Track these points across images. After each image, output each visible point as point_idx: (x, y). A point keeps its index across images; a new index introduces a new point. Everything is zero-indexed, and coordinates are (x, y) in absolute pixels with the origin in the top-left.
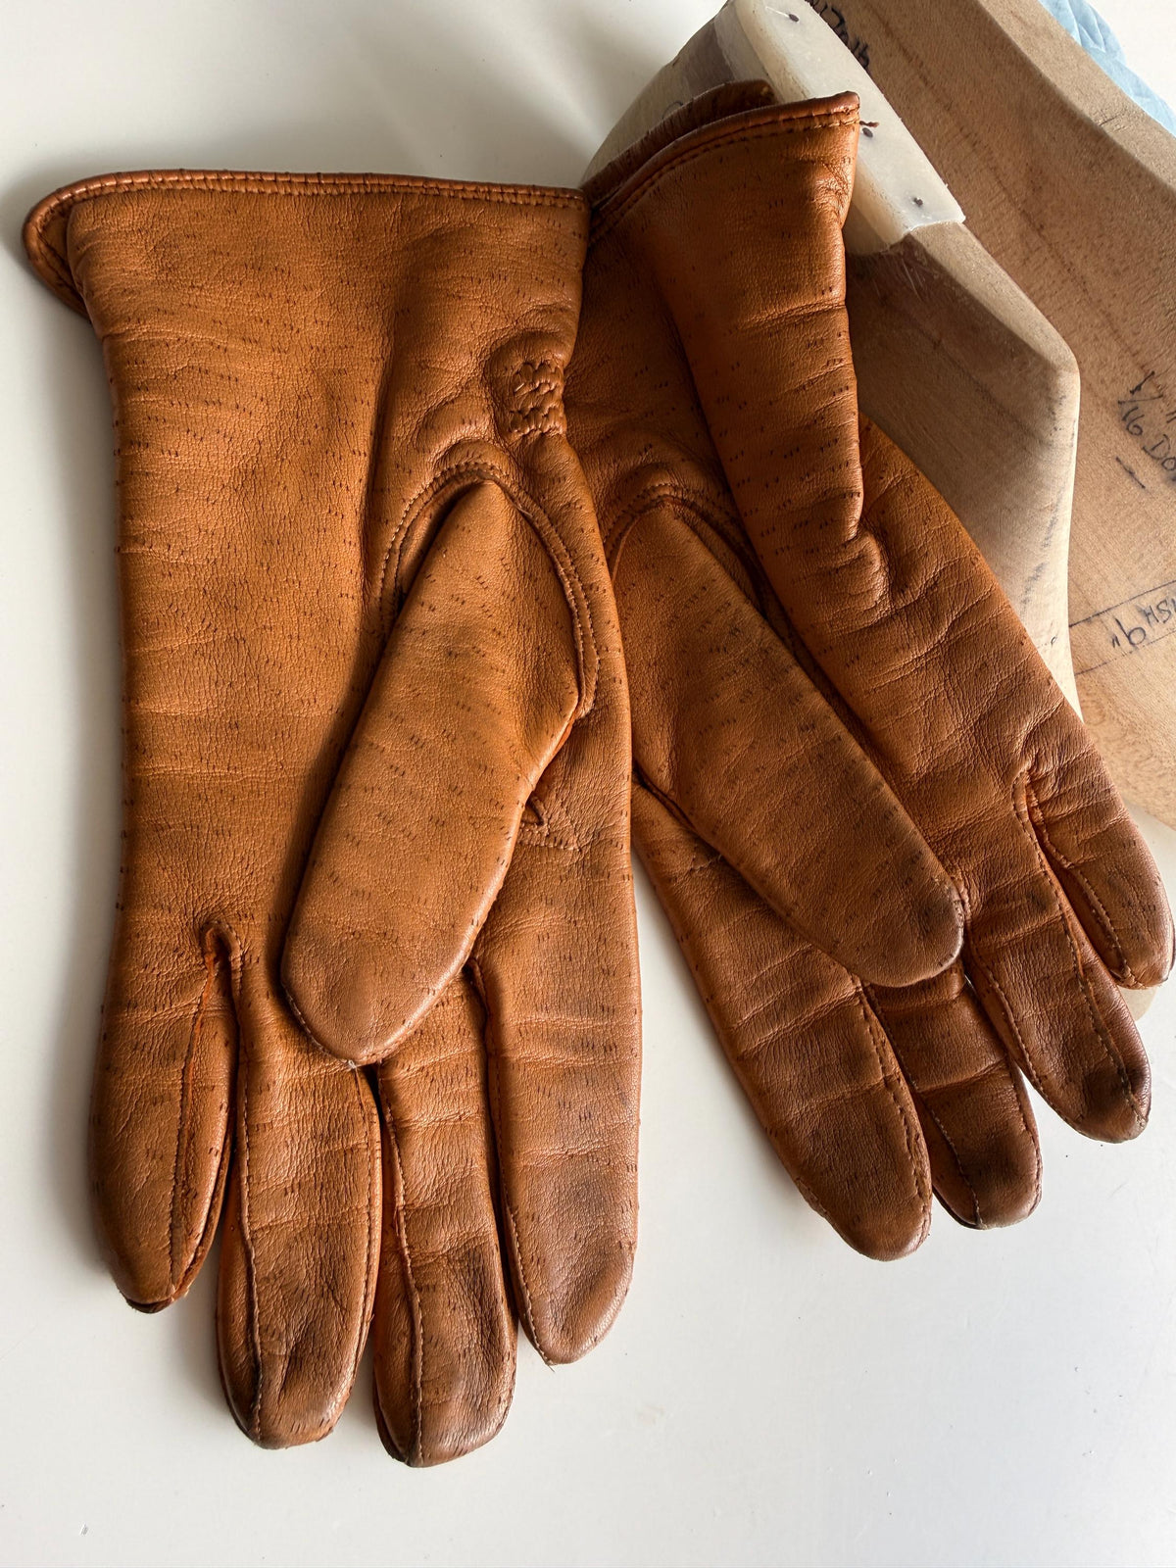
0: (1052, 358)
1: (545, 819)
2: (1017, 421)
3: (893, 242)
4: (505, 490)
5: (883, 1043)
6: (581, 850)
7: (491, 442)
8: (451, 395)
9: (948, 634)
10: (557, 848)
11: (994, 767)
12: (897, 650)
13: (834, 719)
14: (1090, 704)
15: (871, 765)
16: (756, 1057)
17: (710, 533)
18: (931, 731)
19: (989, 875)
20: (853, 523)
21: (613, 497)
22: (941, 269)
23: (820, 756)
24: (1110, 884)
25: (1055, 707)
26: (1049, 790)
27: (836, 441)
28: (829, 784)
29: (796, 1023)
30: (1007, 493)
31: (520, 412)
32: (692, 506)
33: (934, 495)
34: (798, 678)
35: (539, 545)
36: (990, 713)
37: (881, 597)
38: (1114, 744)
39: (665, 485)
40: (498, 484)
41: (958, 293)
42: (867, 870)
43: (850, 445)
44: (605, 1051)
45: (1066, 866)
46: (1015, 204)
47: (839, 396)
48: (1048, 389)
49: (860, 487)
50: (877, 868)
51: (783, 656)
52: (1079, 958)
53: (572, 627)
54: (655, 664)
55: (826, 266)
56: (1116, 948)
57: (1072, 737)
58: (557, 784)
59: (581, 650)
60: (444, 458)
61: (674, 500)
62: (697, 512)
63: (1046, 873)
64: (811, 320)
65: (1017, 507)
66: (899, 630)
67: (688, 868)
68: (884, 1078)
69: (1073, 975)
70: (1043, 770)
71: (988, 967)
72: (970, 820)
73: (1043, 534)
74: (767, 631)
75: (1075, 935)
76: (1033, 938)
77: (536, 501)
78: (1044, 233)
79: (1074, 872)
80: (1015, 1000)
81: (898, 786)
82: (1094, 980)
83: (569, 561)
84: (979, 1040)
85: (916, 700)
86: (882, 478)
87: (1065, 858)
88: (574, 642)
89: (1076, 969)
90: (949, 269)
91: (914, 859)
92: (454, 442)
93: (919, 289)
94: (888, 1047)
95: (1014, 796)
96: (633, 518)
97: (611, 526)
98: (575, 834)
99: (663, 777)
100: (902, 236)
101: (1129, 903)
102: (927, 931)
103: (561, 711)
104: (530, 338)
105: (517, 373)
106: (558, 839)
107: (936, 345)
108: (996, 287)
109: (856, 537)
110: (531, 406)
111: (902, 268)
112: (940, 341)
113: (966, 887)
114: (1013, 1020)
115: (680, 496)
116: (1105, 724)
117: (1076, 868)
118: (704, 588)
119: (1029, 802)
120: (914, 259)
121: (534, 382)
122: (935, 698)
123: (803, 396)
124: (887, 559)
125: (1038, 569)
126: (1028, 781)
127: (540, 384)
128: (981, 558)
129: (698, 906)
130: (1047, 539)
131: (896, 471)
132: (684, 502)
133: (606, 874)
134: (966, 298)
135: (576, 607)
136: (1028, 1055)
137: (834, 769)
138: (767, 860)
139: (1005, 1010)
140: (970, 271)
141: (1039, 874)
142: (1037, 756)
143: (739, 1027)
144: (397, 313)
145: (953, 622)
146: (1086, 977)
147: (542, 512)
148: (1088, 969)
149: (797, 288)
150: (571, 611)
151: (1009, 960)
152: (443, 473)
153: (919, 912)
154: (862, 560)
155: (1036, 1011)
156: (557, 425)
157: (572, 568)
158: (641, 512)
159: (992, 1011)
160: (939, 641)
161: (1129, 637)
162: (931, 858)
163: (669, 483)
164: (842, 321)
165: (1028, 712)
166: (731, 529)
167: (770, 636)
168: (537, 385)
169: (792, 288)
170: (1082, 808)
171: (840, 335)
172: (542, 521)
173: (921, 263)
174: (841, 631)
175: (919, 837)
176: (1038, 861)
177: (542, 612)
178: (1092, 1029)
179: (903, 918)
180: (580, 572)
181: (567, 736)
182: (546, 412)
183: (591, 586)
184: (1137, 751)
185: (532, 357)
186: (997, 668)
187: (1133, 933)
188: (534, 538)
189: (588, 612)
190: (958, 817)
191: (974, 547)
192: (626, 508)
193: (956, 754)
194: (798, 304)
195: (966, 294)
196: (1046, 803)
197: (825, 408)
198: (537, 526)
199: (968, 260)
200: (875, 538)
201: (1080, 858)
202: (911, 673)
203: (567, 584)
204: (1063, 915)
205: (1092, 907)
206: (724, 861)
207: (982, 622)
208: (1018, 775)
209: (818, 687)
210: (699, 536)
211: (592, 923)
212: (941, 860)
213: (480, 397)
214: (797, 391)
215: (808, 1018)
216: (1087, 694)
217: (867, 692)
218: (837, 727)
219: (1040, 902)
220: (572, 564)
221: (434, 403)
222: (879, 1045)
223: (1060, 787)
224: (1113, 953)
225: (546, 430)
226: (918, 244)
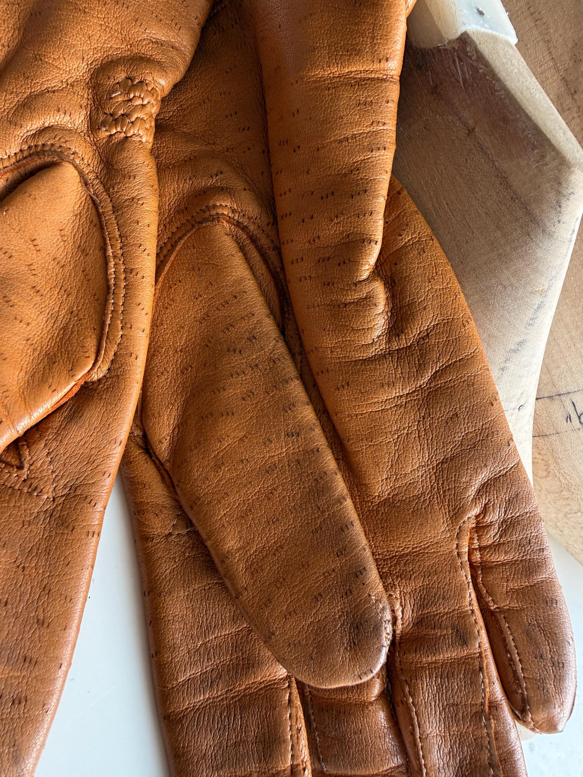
0: (569, 156)
1: (26, 466)
2: (526, 208)
3: (451, 38)
4: (81, 173)
5: (299, 730)
6: (54, 500)
7: (82, 134)
8: (55, 86)
9: (430, 381)
10: (30, 494)
11: (446, 507)
12: (383, 386)
13: (318, 431)
14: (540, 461)
15: (341, 480)
16: (181, 720)
17: (254, 254)
18: (397, 462)
19: (424, 600)
20: (367, 267)
21: (182, 207)
22: (487, 64)
23: (298, 462)
24: (528, 634)
25: (510, 466)
26: (491, 537)
27: (366, 191)
28: (300, 488)
29: (226, 693)
30: (505, 271)
31: (112, 115)
32: (244, 229)
33: (444, 260)
34: (296, 389)
35: (98, 226)
36: (452, 459)
37: (378, 337)
38: (553, 496)
39: (225, 206)
40: (76, 167)
41: (497, 87)
42: (315, 573)
43: (377, 197)
44: (13, 703)
45: (492, 608)
46: (558, 71)
47: (376, 154)
48: (560, 183)
49: (379, 236)
50: (324, 573)
51: (289, 369)
52: (488, 695)
53: (106, 301)
54: (181, 351)
55: (386, 37)
56: (522, 694)
57: (520, 497)
58: (50, 435)
59: (108, 322)
60: (34, 135)
61: (230, 221)
62: (248, 234)
63: (473, 611)
64: (365, 84)
65: (511, 285)
66: (388, 368)
67: (167, 532)
68: (292, 766)
69: (479, 708)
70: (488, 519)
71: (406, 680)
72: (416, 548)
73: (530, 314)
74: (281, 344)
75: (488, 673)
76: (450, 666)
77: (107, 190)
78: (576, 97)
79: (498, 615)
80: (424, 719)
81: (361, 502)
82: (497, 719)
83: (119, 245)
84: (388, 742)
85: (391, 432)
86: (401, 235)
87: (492, 600)
88: (103, 314)
89: (482, 704)
90: (493, 65)
91: (358, 573)
92: (47, 125)
93: (465, 81)
94: (304, 734)
95: (459, 537)
96: (193, 226)
97: (174, 229)
98: (53, 483)
99: (163, 448)
100: (459, 33)
101: (541, 657)
102: (354, 643)
103: (72, 371)
104: (138, 60)
105: (118, 83)
106: (34, 486)
107: (471, 132)
108: (532, 92)
109: (367, 279)
110: (121, 112)
111: (454, 62)
112: (474, 129)
113: (402, 606)
114: (418, 735)
115: (236, 218)
116: (549, 479)
117: (500, 612)
118: (235, 297)
119: (471, 544)
120: (466, 53)
121: (129, 93)
122: (407, 434)
123: (345, 146)
124: (391, 305)
125: (521, 344)
126: (474, 525)
127: (134, 96)
128: (472, 322)
129: (166, 568)
130: (532, 319)
131: (415, 232)
132: (238, 224)
133: (71, 528)
134: (503, 92)
135: (114, 285)
136: (425, 771)
137: (307, 476)
138: (231, 542)
139: (413, 725)
140: (512, 72)
141: (467, 611)
142: (485, 505)
143: (173, 688)
144: (31, 14)
145: (436, 372)
146: (490, 714)
147: (109, 200)
148: (494, 706)
149: (359, 53)
150: (108, 288)
151: (426, 681)
152: (30, 147)
153: (352, 624)
154: (368, 301)
155: (440, 731)
156: (141, 133)
157: (120, 252)
158: (200, 223)
159: (402, 721)
160: (421, 386)
161: (579, 418)
162: (373, 575)
163: (229, 205)
164: (394, 92)
165: (486, 466)
166: (272, 255)
167: (281, 349)
168: (132, 96)
169: (353, 51)
170: (517, 560)
171: (388, 102)
172: (107, 207)
173: (470, 58)
174: (339, 358)
175: (368, 553)
176: (468, 599)
177: (85, 282)
178: (486, 762)
179: (336, 626)
180: (126, 256)
181: (72, 395)
182: (133, 119)
183: (132, 271)
184: (569, 505)
185: (134, 74)
186: (466, 421)
187: (540, 684)
188: (95, 220)
189: (123, 292)
190: (405, 543)
191: (468, 310)
192: (189, 218)
193: (415, 488)
194: (357, 68)
195: (504, 88)
196: (485, 548)
197: (362, 161)
198: (101, 211)
199: (512, 65)
200: (385, 284)
201: (505, 604)
202: (391, 408)
203: (112, 264)
204: (480, 653)
205: (508, 651)
206: (196, 533)
207: (461, 377)
208: (466, 519)
209: (311, 401)
210: (245, 255)
211: (41, 571)
212: (382, 576)
213: (83, 96)
214: (341, 141)
215: (239, 691)
216: (540, 454)
217: (349, 415)
218: (319, 439)
219: (463, 637)
220: (121, 248)
221: (38, 89)
222: (295, 732)
223: (501, 537)
224: (519, 697)
225: (129, 135)
226: (472, 41)
